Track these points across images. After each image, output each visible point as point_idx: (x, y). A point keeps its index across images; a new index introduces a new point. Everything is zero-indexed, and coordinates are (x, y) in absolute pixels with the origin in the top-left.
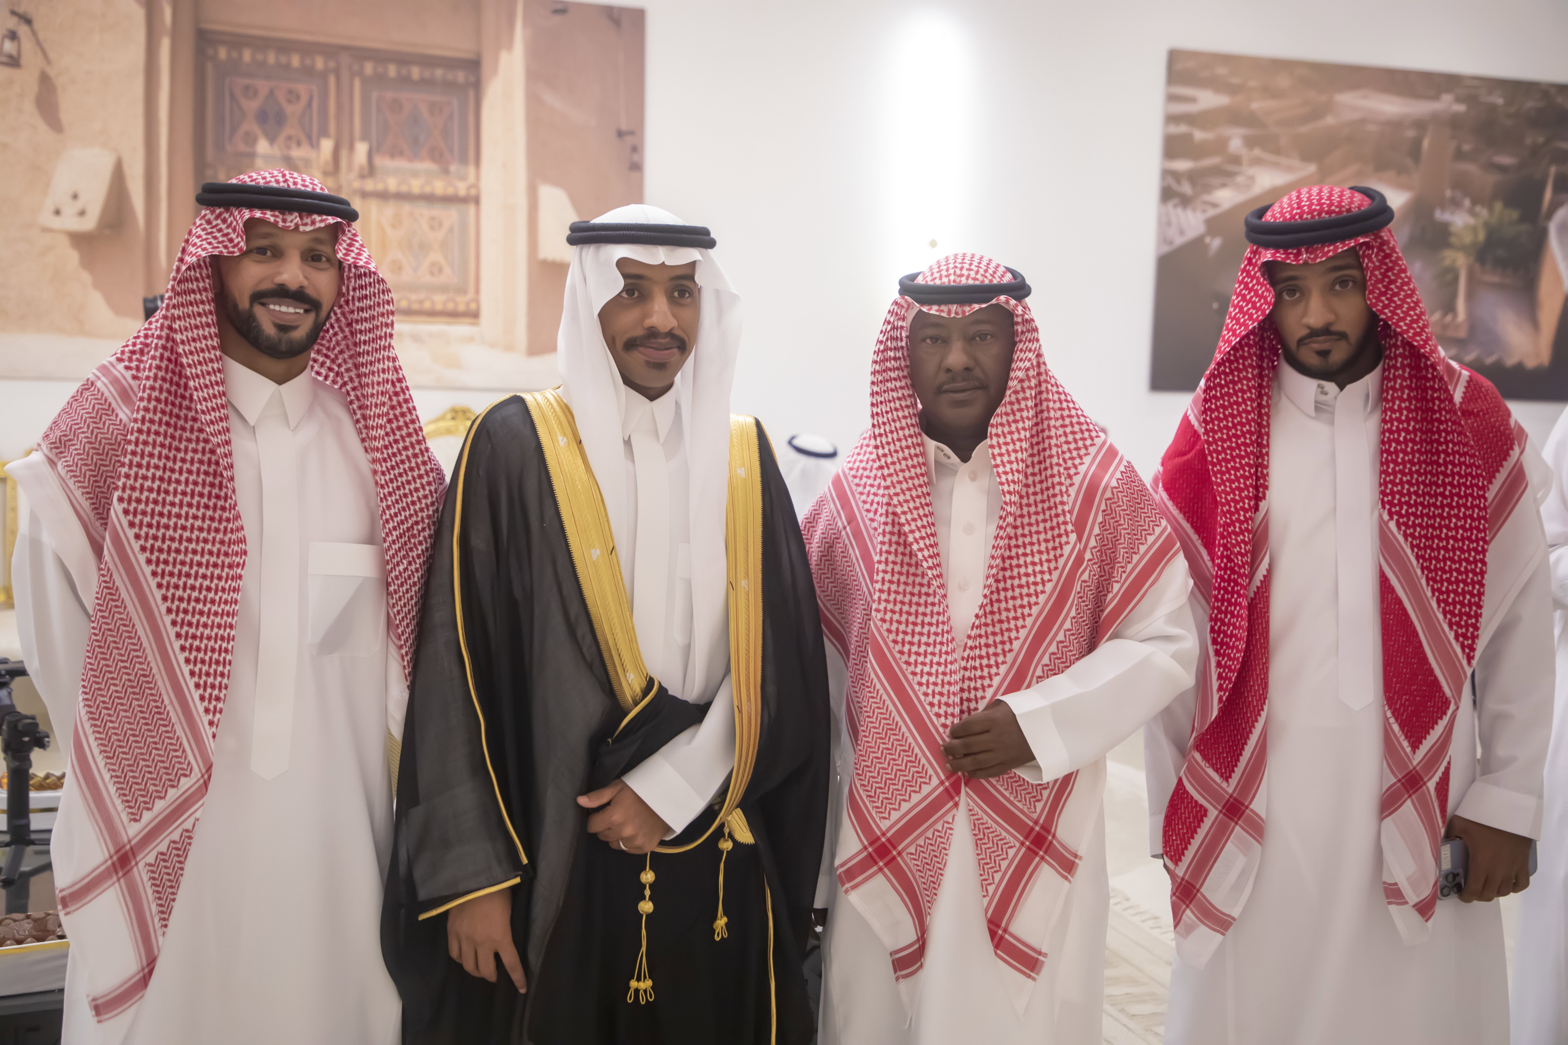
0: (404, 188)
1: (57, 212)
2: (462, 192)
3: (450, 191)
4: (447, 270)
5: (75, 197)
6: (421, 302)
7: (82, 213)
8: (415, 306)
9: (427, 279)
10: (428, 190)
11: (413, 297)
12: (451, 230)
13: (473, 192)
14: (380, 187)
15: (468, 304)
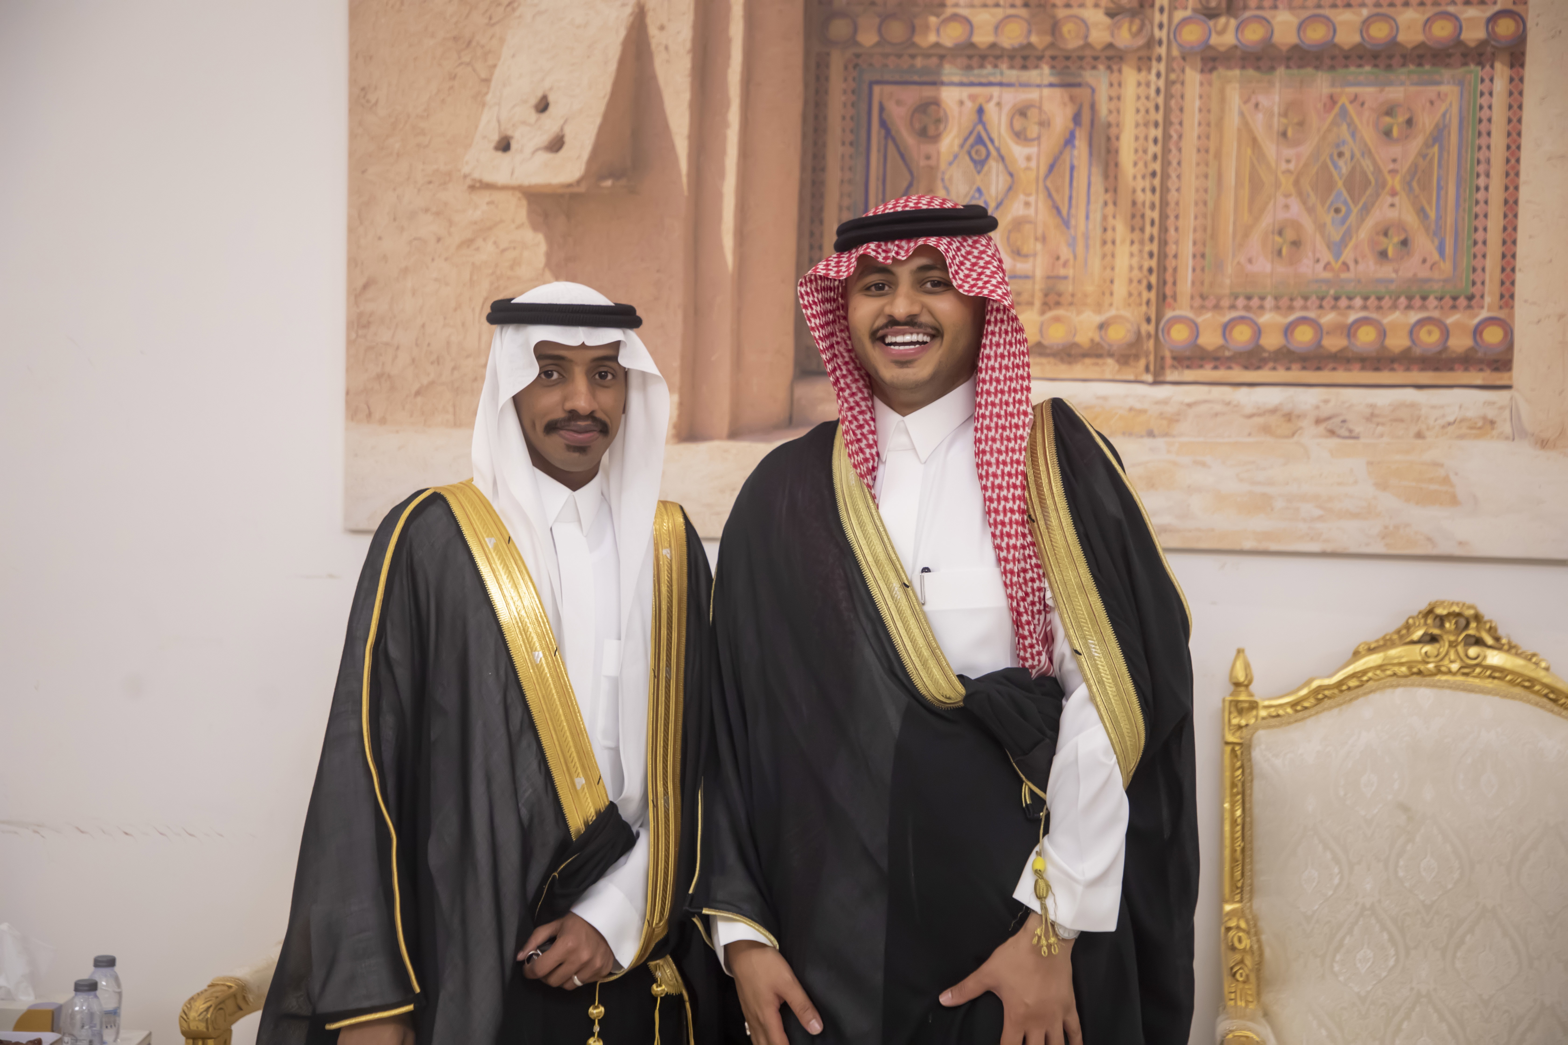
0: (1316, 34)
1: (504, 145)
2: (1474, 35)
3: (1442, 31)
4: (1424, 244)
5: (543, 106)
6: (1350, 331)
7: (556, 144)
8: (1333, 343)
9: (1370, 268)
10: (1380, 32)
11: (1328, 318)
12: (1438, 136)
13: (1506, 28)
14: (1253, 34)
15: (1477, 331)
